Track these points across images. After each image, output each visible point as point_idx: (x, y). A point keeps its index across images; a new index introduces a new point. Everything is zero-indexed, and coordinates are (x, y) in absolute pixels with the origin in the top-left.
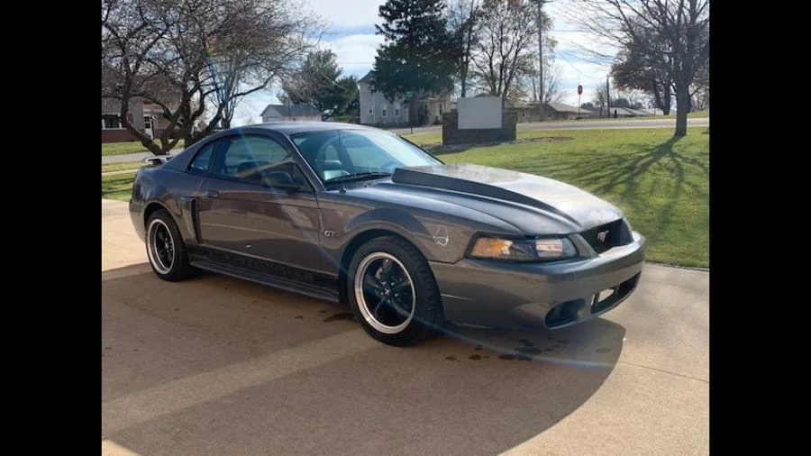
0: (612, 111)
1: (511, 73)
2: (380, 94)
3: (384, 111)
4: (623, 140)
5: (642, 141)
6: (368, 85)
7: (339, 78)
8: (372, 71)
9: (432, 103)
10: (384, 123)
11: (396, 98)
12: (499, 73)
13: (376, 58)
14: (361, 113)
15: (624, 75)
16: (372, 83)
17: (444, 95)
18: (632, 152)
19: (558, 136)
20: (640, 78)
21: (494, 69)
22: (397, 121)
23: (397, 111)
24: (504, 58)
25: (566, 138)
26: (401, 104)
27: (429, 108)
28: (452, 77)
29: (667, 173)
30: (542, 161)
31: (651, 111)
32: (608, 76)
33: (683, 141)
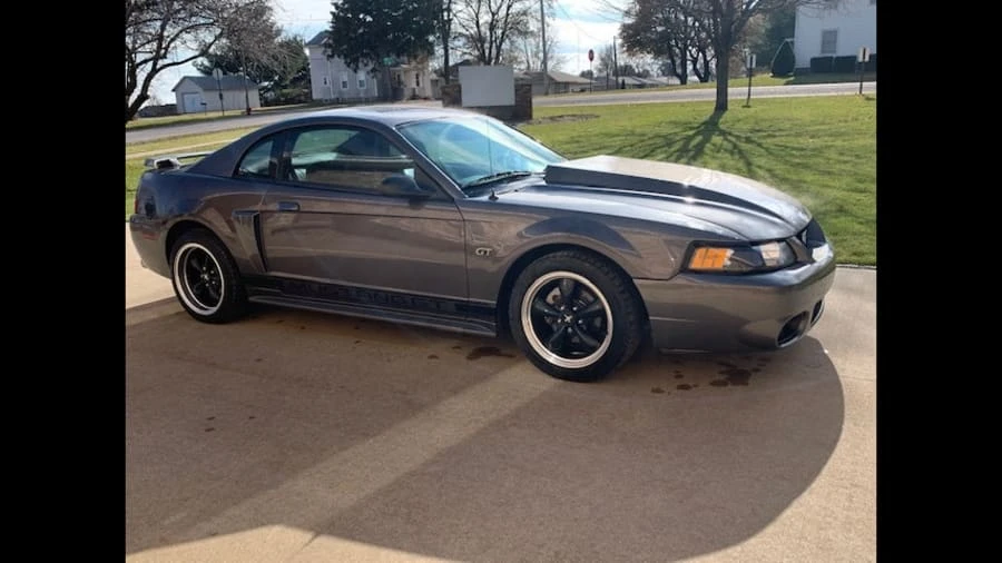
0: (620, 79)
1: (503, 33)
2: (339, 61)
3: (344, 83)
4: (660, 118)
5: (682, 118)
6: (323, 49)
7: (279, 40)
8: (326, 31)
9: (406, 71)
10: (346, 96)
11: (360, 65)
12: (488, 34)
13: (333, 13)
14: (313, 85)
15: (634, 37)
16: (326, 45)
17: (422, 62)
18: (677, 130)
19: (579, 113)
20: (652, 40)
21: (482, 29)
22: (362, 95)
23: (361, 83)
24: (493, 14)
25: (592, 116)
26: (368, 73)
27: (403, 78)
28: (431, 38)
29: (727, 155)
30: (575, 145)
31: (664, 79)
32: (615, 38)
33: (727, 115)
